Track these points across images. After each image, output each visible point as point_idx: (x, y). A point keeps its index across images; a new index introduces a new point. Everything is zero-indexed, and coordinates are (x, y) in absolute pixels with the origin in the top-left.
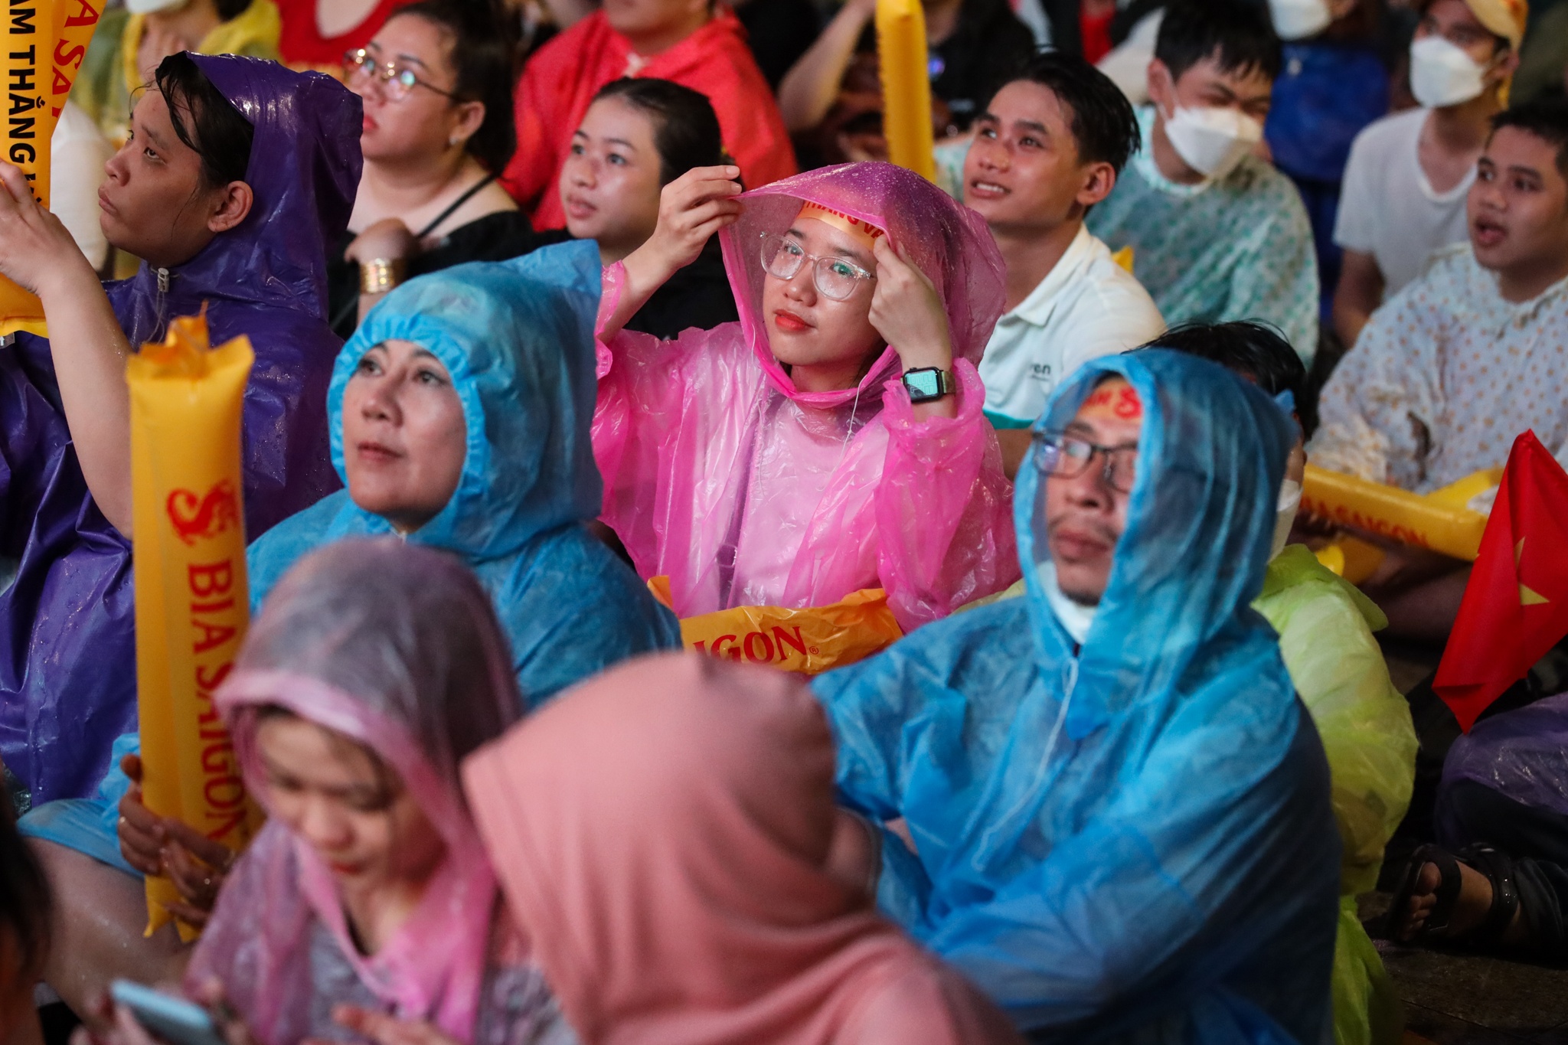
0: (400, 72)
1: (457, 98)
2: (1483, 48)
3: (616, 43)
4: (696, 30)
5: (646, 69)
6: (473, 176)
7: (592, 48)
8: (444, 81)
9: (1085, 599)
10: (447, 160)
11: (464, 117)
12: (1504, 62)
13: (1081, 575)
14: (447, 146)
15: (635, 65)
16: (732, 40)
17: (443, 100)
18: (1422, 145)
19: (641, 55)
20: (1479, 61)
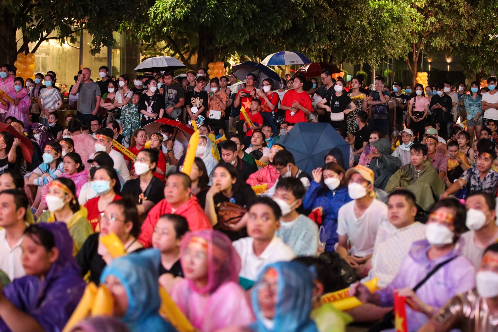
0: (112, 217)
1: (126, 222)
2: (365, 184)
3: (168, 206)
4: (187, 201)
5: (176, 211)
6: (132, 239)
7: (163, 208)
8: (122, 218)
9: (270, 318)
10: (126, 236)
11: (128, 226)
12: (370, 187)
13: (269, 314)
14: (125, 233)
15: (173, 211)
16: (196, 202)
17: (122, 223)
18: (355, 210)
19: (174, 208)
20: (365, 187)
